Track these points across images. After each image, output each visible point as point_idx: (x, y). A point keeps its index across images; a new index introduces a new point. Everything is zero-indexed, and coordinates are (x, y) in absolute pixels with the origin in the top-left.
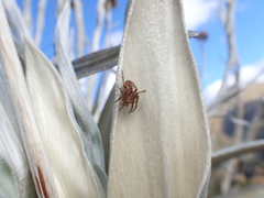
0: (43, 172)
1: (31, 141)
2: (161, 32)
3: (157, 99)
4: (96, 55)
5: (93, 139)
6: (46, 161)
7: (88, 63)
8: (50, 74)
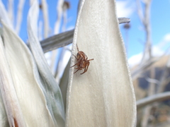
0: (18, 122)
1: (9, 98)
2: (102, 19)
3: (100, 66)
4: (57, 36)
5: (55, 95)
6: (21, 113)
7: (51, 42)
8: (21, 48)
